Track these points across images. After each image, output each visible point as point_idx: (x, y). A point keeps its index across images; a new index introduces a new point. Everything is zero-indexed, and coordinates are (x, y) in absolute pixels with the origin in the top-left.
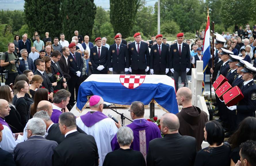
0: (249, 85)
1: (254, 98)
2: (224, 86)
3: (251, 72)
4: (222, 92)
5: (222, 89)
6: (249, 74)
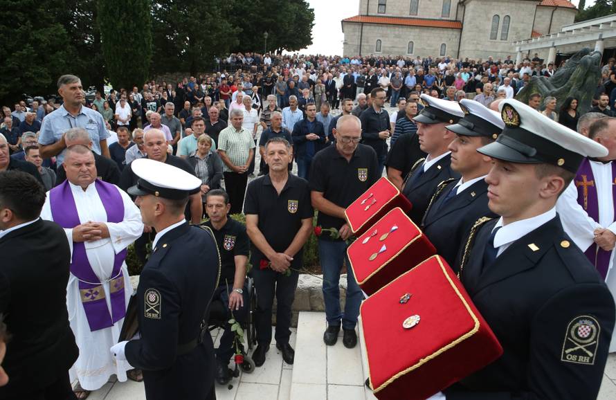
1: (580, 353)
2: (387, 229)
4: (373, 257)
5: (375, 244)
6: (541, 178)
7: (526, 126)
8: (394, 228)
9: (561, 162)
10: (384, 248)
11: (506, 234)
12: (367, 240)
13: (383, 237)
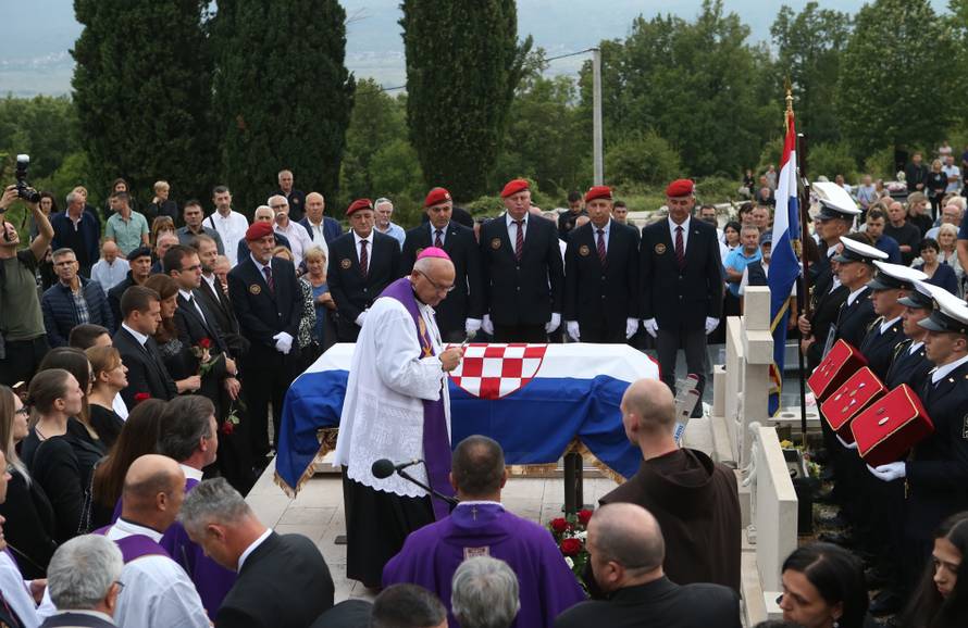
0: (951, 380)
2: (855, 386)
3: (959, 331)
4: (845, 409)
5: (846, 399)
6: (953, 339)
7: (942, 311)
8: (862, 385)
9: (963, 330)
10: (854, 401)
11: (938, 374)
12: (839, 397)
13: (854, 393)
